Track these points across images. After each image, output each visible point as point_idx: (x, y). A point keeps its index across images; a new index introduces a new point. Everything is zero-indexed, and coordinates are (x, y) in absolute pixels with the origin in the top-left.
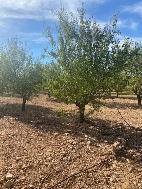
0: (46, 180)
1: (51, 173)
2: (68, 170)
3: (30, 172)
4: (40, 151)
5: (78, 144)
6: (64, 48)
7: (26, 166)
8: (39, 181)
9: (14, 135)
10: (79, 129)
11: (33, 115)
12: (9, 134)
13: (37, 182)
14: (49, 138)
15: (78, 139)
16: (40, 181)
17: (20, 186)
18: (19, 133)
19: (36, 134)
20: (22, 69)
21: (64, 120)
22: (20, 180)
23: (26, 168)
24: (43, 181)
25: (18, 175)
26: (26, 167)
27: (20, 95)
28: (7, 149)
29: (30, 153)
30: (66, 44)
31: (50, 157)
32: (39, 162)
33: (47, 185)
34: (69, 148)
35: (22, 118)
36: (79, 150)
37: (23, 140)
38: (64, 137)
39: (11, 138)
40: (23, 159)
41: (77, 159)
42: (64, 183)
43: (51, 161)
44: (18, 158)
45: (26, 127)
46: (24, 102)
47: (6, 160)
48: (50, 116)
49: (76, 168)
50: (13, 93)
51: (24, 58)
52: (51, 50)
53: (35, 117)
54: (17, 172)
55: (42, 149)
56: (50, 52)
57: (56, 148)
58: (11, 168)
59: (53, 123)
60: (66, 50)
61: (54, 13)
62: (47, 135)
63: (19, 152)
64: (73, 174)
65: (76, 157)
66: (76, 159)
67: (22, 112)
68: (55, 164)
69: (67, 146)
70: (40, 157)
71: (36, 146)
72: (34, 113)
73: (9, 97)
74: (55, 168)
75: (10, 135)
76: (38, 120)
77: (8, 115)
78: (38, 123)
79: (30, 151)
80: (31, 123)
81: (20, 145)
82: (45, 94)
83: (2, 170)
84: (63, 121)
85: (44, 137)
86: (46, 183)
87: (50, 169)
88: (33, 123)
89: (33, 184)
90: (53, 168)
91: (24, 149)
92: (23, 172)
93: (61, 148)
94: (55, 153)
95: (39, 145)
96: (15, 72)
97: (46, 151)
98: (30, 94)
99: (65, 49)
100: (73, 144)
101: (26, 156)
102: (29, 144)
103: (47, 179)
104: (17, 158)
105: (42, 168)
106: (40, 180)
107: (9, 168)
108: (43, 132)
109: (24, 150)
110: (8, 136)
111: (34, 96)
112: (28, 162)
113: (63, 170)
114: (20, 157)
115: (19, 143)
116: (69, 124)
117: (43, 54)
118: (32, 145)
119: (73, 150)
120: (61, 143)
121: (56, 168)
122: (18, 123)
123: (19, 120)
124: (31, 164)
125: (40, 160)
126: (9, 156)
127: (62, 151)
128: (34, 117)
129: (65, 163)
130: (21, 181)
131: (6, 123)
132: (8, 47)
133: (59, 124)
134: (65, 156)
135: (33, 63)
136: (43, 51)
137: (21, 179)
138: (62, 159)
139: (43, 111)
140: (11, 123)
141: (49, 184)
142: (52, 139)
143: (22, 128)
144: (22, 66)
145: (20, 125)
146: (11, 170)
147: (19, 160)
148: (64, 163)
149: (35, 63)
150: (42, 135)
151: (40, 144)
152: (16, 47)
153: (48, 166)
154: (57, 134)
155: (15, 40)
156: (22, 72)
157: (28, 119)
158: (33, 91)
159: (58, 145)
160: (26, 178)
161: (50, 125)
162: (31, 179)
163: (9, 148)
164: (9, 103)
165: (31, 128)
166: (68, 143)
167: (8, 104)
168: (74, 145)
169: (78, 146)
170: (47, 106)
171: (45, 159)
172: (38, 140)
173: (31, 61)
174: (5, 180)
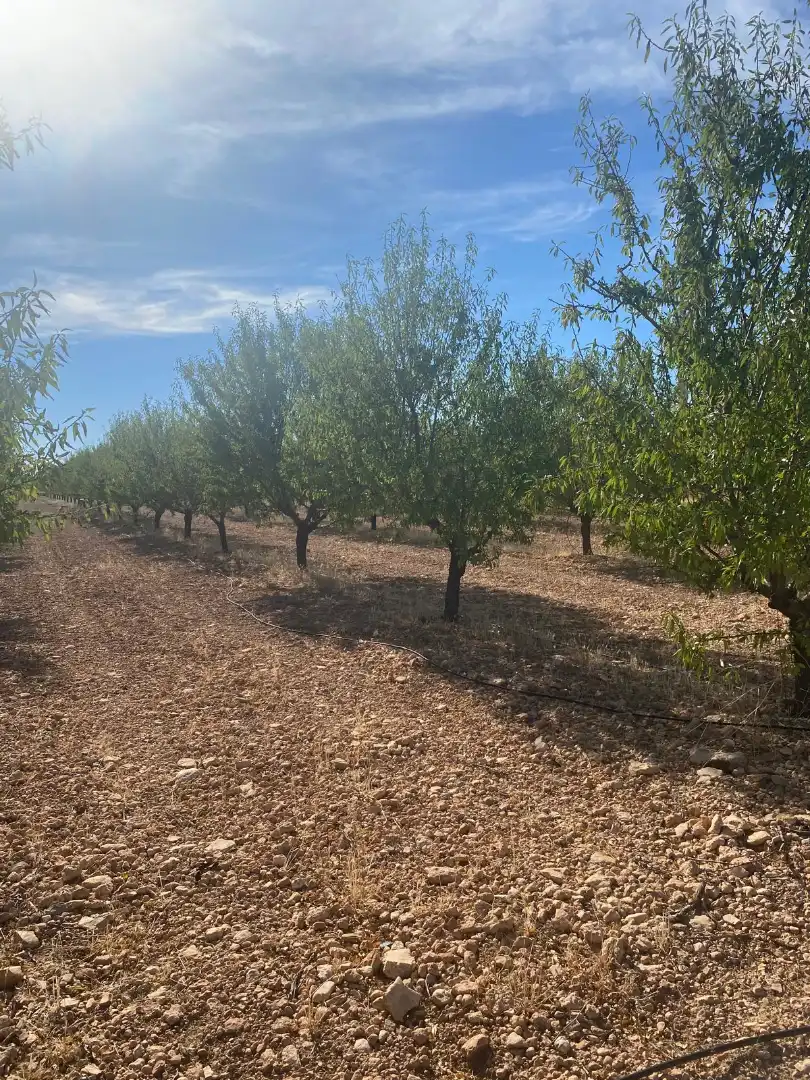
0: (593, 1028)
1: (622, 989)
2: (726, 996)
3: (502, 960)
4: (552, 852)
5: (787, 848)
6: (702, 250)
7: (479, 925)
8: (555, 1023)
9: (410, 744)
10: (786, 757)
11: (503, 644)
12: (390, 738)
13: (542, 1026)
14: (599, 787)
15: (784, 817)
16: (563, 1024)
17: (454, 1027)
18: (435, 734)
19: (524, 751)
20: (450, 393)
21: (688, 691)
22: (454, 994)
23: (478, 936)
24: (579, 1029)
25: (440, 965)
26: (482, 930)
27: (435, 535)
28: (379, 814)
29: (496, 854)
30: (716, 222)
31: (610, 899)
32: (550, 914)
33: (603, 1056)
34: (726, 861)
35: (447, 656)
36: (794, 884)
37: (459, 775)
38: (688, 793)
39: (398, 758)
40: (464, 883)
41: (786, 938)
42: (704, 1068)
43: (616, 919)
44: (438, 873)
45: (471, 711)
46: (457, 571)
47: (377, 872)
48: (596, 657)
49: (776, 993)
50: (405, 523)
51: (459, 333)
52: (621, 270)
53: (516, 656)
54: (436, 944)
55: (563, 845)
56: (610, 281)
57: (645, 847)
58: (403, 918)
59: (620, 704)
60: (716, 262)
61: (644, 42)
62: (585, 766)
63: (442, 839)
64: (758, 1023)
65: (775, 926)
66: (773, 936)
67: (447, 626)
68: (641, 940)
69: (715, 850)
70: (555, 886)
71: (530, 819)
72: (505, 635)
73: (380, 541)
74: (642, 967)
75: (392, 743)
76: (532, 673)
77: (376, 633)
78: (531, 691)
79: (499, 846)
80: (495, 686)
81: (442, 803)
82: (565, 528)
83: (361, 920)
84: (679, 696)
85: (572, 773)
86: (593, 1043)
87: (613, 967)
88: (503, 687)
89: (523, 1033)
90: (632, 967)
91: (463, 826)
92: (467, 954)
93: (677, 853)
94: (637, 881)
95: (543, 819)
96: (413, 410)
97: (588, 859)
98: (489, 529)
99: (709, 255)
100: (752, 839)
101: (477, 870)
102: (489, 803)
103: (599, 1021)
104: (432, 872)
105: (569, 954)
106: (563, 1019)
107: (394, 915)
108: (562, 745)
109: (466, 831)
110: (381, 745)
111: (510, 540)
112: (489, 901)
113: (696, 991)
114: (446, 870)
115: (440, 791)
116: (716, 718)
117: (572, 295)
118: (506, 810)
119: (755, 879)
120: (674, 823)
121: (649, 968)
122: (427, 681)
123: (432, 666)
124: (505, 916)
125: (555, 902)
126: (391, 853)
127: (680, 876)
128: (507, 653)
129: (705, 950)
130: (458, 998)
131: (371, 678)
132: (381, 278)
133: (658, 710)
134: (700, 907)
135: (508, 355)
136: (572, 278)
137: (461, 987)
138: (683, 919)
139: (556, 628)
140: (392, 681)
141: (614, 1056)
142: (620, 794)
143: (447, 711)
144: (449, 375)
145: (438, 695)
146: (406, 929)
147: (444, 881)
148: (697, 946)
149: (517, 354)
150: (559, 765)
151: (547, 812)
152: (419, 275)
153: (604, 949)
154: (645, 767)
155: (418, 238)
156: (448, 407)
157: (475, 666)
158: (502, 509)
159: (657, 836)
160: (483, 987)
161: (600, 709)
162: (512, 1004)
163: (391, 810)
164: (379, 573)
165: (497, 717)
166: (721, 829)
167: (377, 578)
168: (759, 846)
169: (787, 859)
170: (580, 602)
171: (585, 902)
172: (539, 789)
173: (499, 345)
174: (381, 974)
